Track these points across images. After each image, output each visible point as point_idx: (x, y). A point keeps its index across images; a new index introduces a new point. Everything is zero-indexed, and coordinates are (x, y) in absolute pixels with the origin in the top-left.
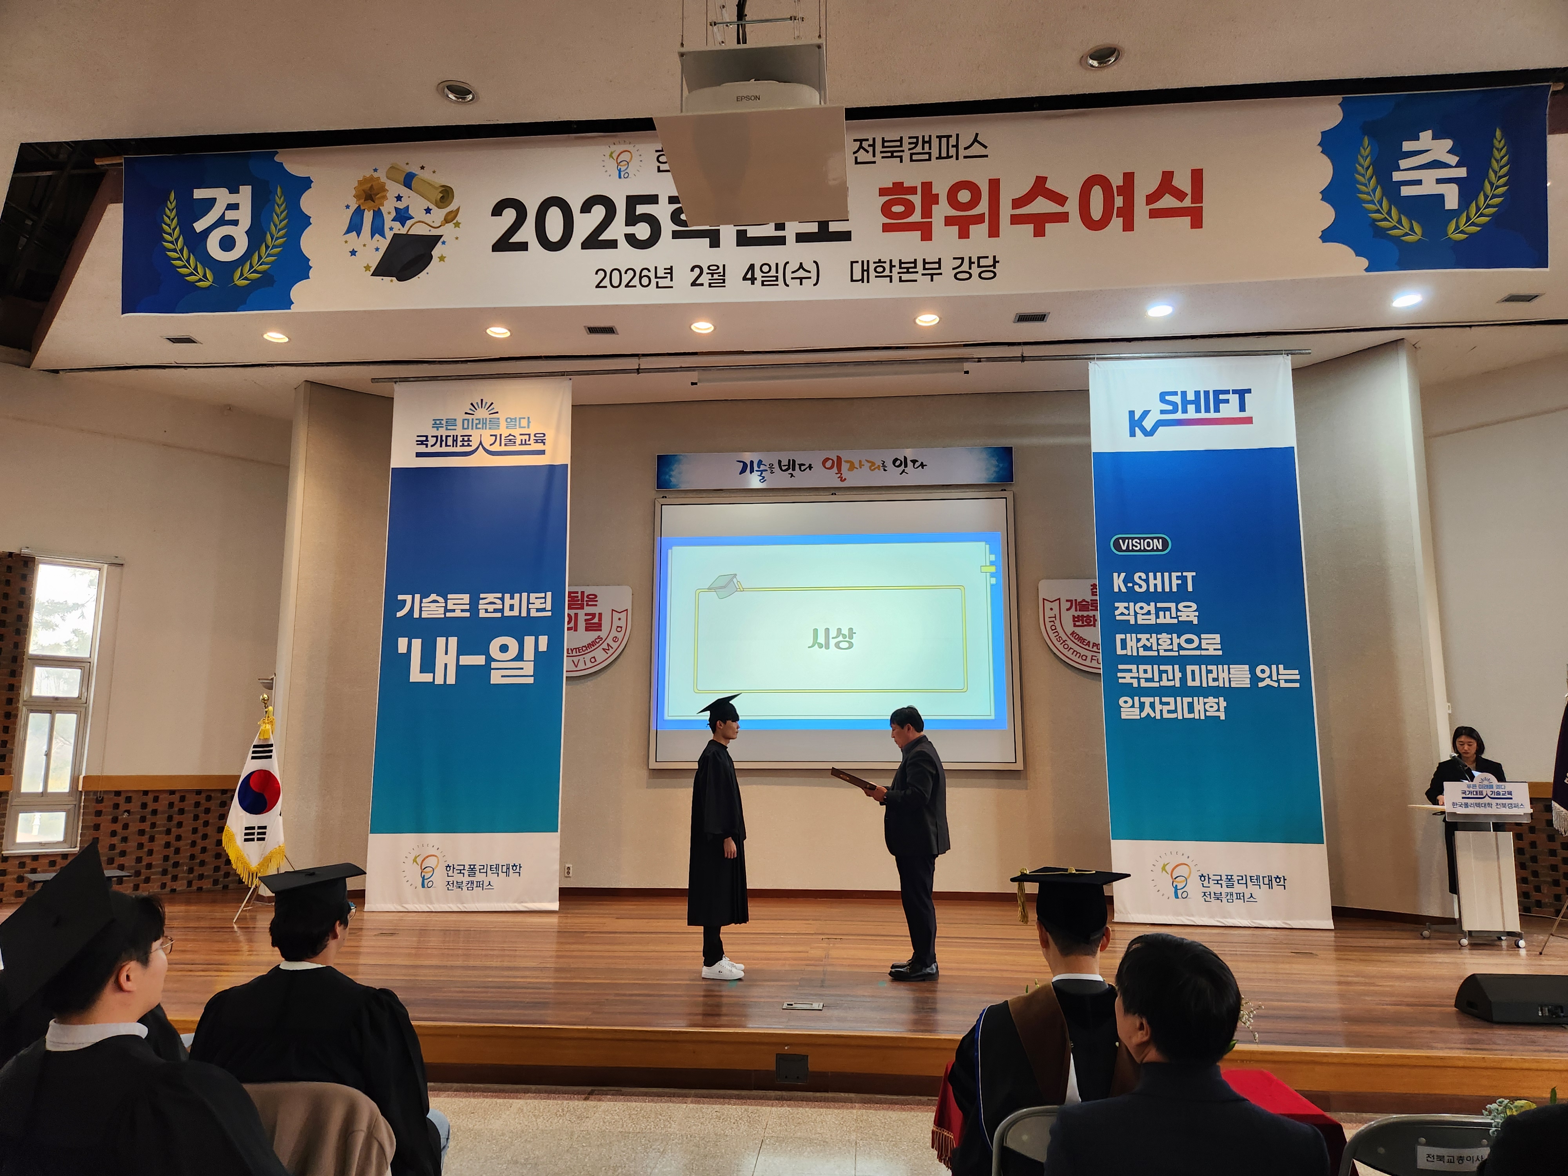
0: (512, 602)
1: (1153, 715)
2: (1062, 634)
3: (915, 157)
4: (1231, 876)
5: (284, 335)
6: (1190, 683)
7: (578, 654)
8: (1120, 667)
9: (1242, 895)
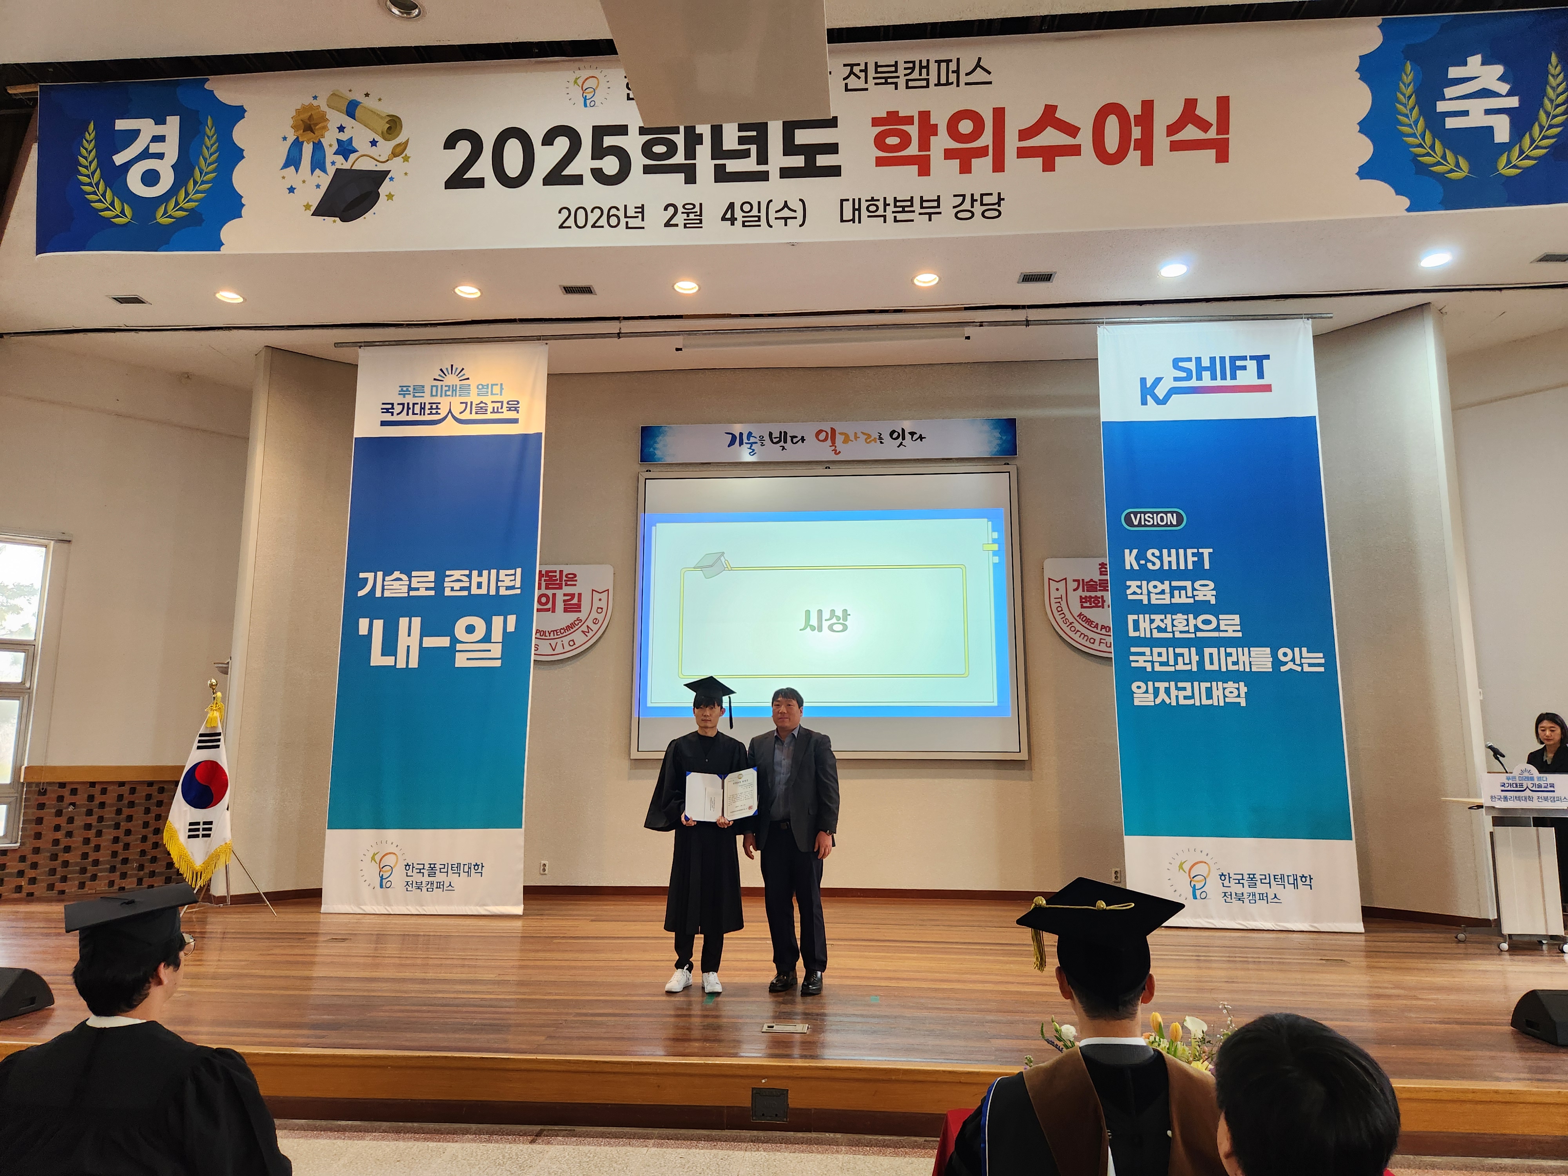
0: (480, 579)
1: (1168, 701)
2: (1068, 616)
3: (911, 84)
4: (1254, 875)
5: (238, 294)
6: (1208, 667)
7: (556, 637)
8: (1133, 650)
9: (1265, 895)
